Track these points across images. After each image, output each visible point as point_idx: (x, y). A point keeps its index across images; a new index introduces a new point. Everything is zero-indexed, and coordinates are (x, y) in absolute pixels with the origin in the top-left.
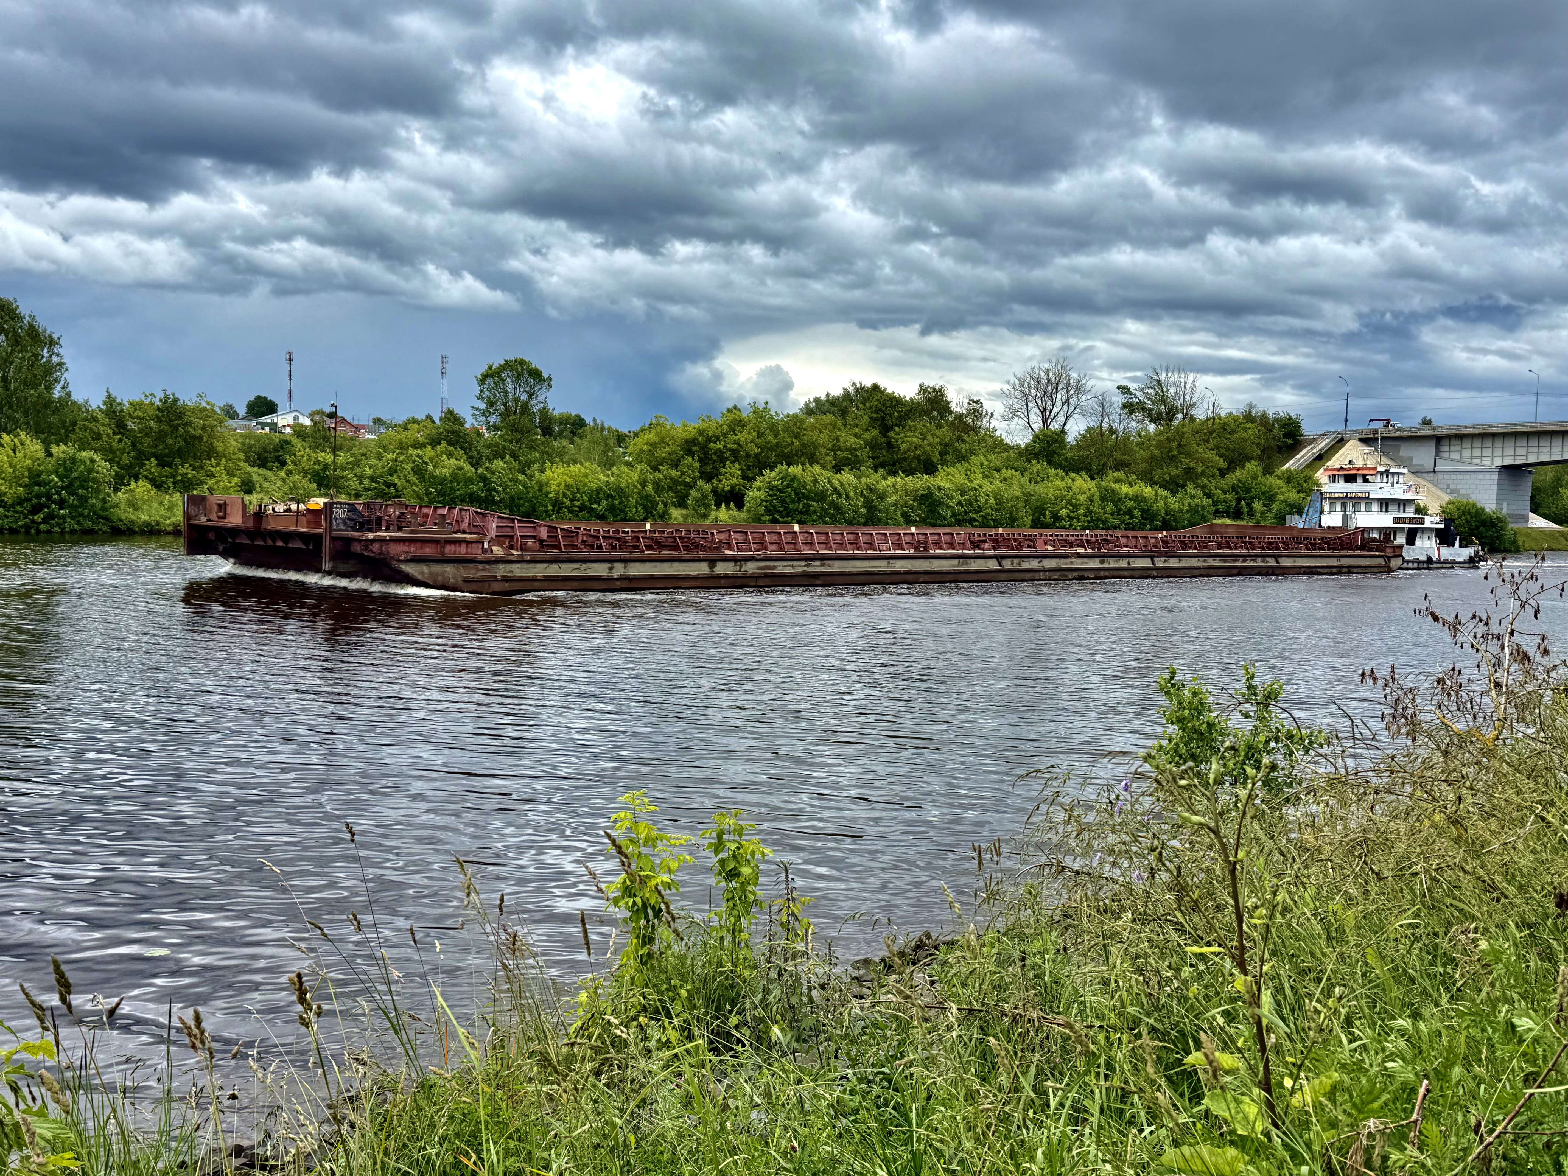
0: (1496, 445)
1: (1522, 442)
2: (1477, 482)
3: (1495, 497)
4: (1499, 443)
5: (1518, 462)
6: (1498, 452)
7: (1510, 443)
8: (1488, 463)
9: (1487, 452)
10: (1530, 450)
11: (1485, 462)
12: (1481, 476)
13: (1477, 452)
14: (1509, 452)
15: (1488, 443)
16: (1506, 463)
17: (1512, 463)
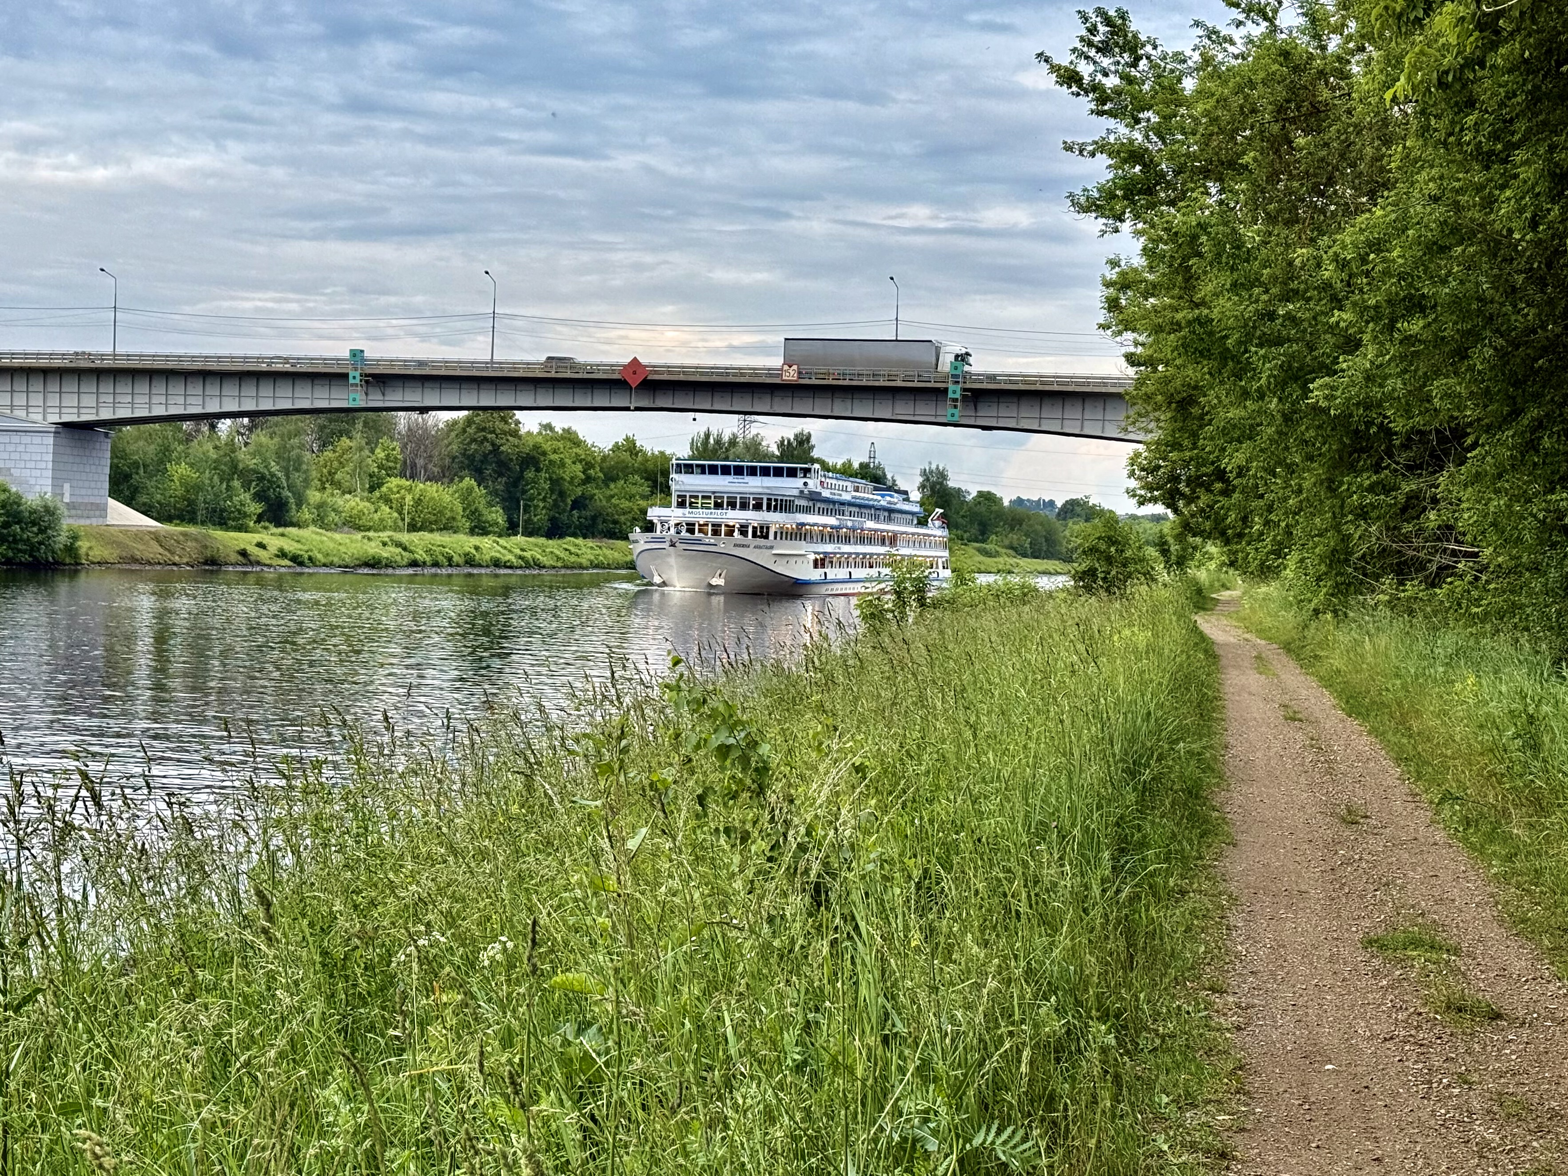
0: (50, 388)
1: (89, 386)
2: (21, 448)
3: (49, 473)
4: (53, 386)
5: (84, 418)
6: (53, 400)
7: (71, 385)
8: (39, 417)
9: (37, 399)
10: (103, 398)
11: (33, 417)
12: (26, 439)
13: (20, 399)
14: (71, 400)
15: (37, 385)
16: (66, 419)
17: (74, 418)
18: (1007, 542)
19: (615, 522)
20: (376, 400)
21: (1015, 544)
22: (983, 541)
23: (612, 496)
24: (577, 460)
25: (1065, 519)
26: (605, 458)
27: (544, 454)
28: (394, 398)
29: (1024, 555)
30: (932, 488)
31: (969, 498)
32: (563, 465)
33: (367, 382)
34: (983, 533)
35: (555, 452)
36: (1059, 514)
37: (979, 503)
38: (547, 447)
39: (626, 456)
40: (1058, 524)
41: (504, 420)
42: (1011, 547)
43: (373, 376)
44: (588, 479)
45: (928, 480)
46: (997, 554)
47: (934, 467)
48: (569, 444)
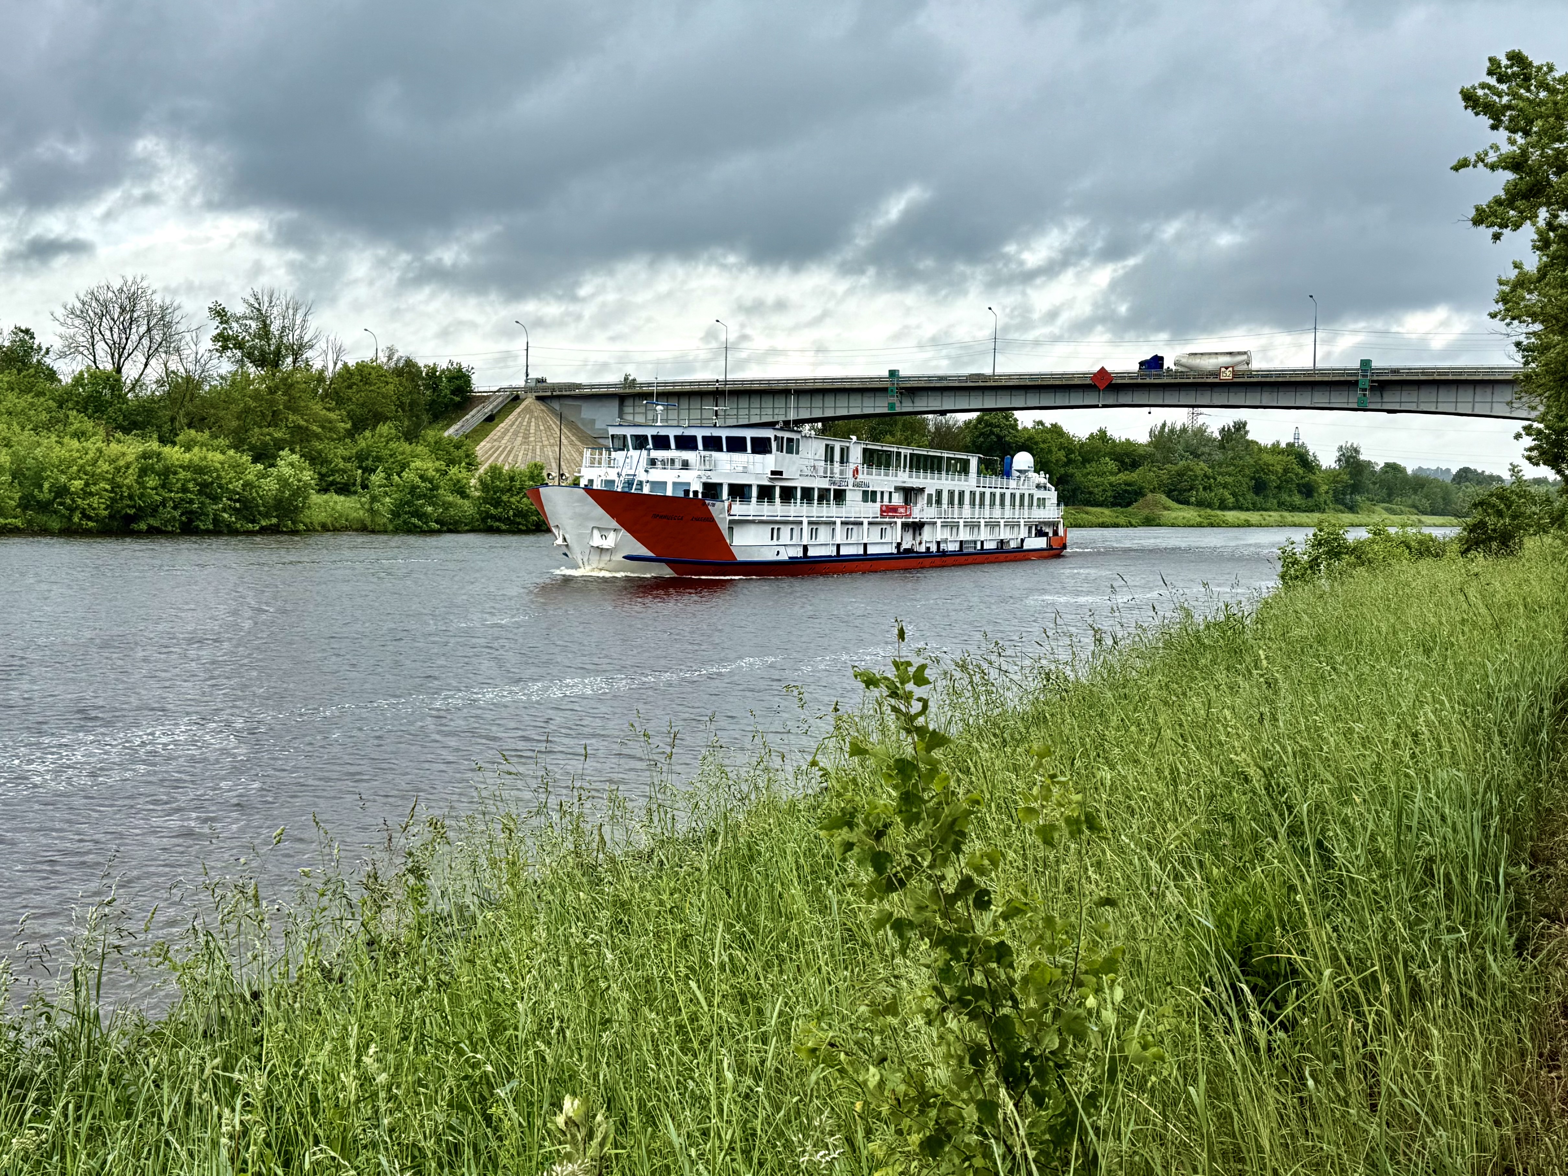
4: (684, 404)
7: (696, 403)
18: (1410, 502)
19: (1091, 493)
20: (907, 406)
21: (1417, 503)
22: (1390, 502)
23: (1088, 474)
24: (1061, 447)
25: (1459, 483)
26: (1082, 445)
27: (1036, 443)
28: (921, 404)
29: (1424, 513)
30: (1347, 461)
31: (1377, 468)
32: (1050, 451)
33: (901, 393)
34: (1390, 495)
35: (1044, 442)
36: (1454, 479)
37: (1387, 472)
38: (1038, 438)
39: (1099, 443)
40: (1453, 487)
41: (1006, 418)
42: (1414, 506)
43: (906, 389)
44: (1069, 462)
45: (1343, 455)
46: (1402, 513)
47: (1349, 445)
48: (1055, 436)
